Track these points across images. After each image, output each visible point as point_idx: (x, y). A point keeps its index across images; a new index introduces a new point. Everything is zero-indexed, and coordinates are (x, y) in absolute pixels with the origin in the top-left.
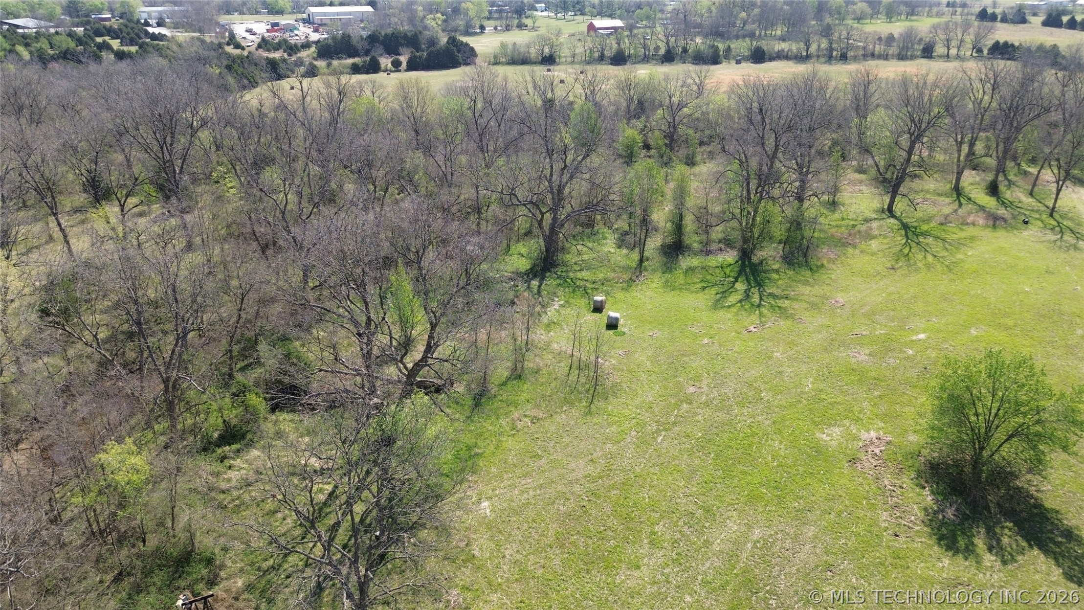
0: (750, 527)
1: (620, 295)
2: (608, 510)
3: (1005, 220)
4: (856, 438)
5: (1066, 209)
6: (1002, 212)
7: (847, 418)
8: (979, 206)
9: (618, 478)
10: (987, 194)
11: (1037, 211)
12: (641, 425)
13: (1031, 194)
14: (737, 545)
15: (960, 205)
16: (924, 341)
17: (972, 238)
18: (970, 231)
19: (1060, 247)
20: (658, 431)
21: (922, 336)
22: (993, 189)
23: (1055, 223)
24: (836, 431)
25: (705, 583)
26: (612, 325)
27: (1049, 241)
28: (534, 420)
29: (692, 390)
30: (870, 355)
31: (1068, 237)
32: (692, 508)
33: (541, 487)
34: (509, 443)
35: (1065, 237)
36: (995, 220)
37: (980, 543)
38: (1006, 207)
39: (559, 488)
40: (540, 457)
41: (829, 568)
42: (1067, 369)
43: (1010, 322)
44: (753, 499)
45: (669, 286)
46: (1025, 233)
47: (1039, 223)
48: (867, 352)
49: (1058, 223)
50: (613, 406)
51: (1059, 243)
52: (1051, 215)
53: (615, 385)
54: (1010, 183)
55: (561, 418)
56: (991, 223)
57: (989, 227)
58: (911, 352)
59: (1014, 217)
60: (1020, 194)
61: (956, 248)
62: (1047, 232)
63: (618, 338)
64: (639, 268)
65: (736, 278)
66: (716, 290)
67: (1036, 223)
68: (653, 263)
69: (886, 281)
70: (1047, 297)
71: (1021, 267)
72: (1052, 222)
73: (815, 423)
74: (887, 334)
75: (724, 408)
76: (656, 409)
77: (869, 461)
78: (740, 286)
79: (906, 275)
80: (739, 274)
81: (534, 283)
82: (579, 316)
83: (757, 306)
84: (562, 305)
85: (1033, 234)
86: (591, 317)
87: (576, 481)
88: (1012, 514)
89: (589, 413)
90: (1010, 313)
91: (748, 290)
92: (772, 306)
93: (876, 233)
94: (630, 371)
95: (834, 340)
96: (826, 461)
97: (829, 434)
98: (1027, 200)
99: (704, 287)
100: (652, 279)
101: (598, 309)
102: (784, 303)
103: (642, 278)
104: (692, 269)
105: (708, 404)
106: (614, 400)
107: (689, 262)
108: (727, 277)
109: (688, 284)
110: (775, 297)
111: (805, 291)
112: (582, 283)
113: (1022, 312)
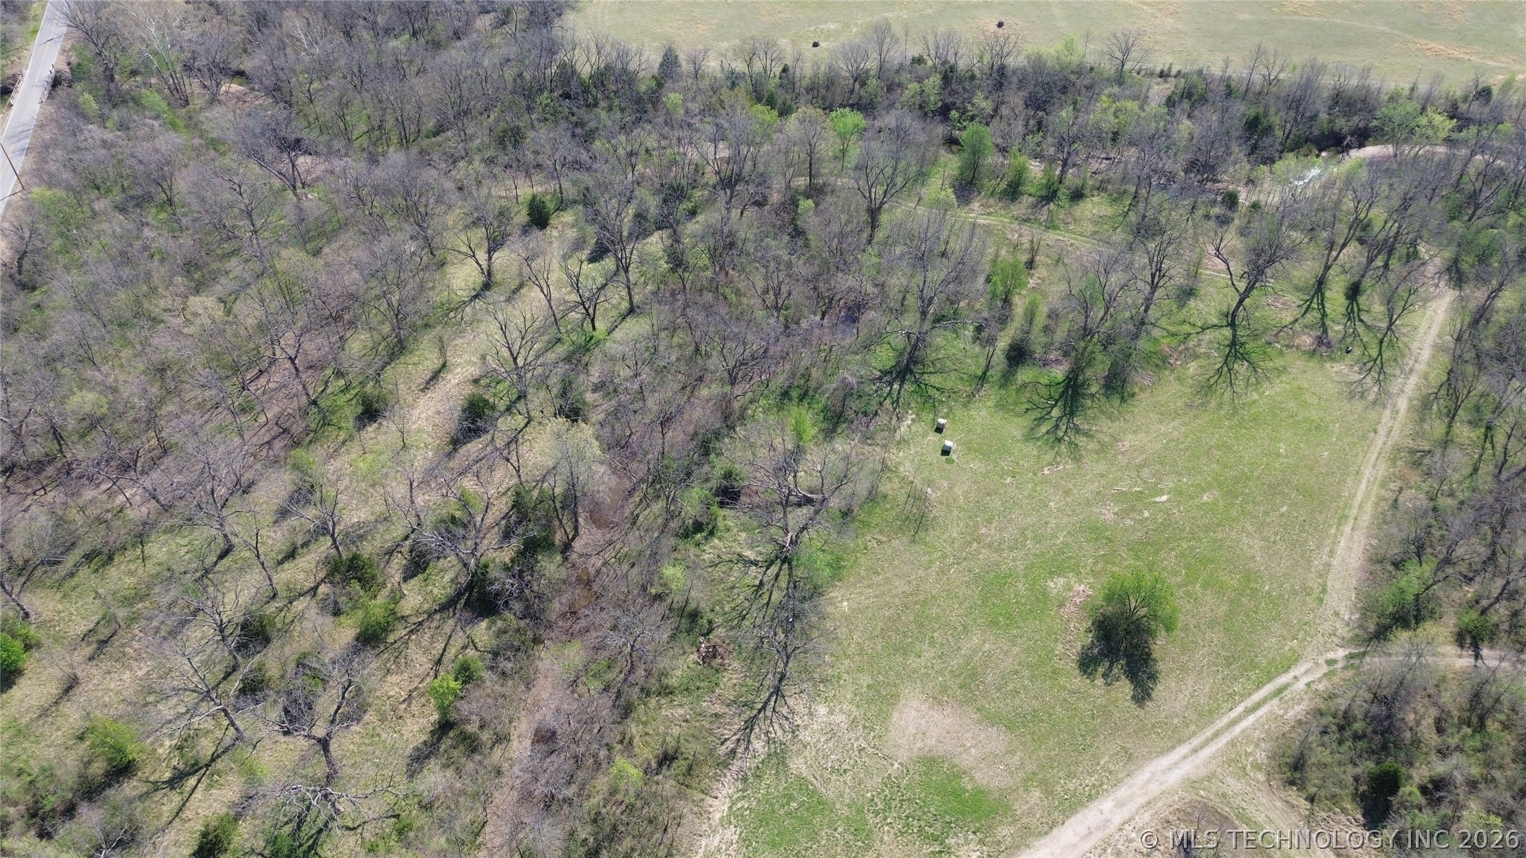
0: (984, 642)
1: (959, 412)
2: (911, 618)
3: (1330, 344)
4: (1070, 589)
5: (1405, 331)
7: (1073, 570)
8: (1324, 314)
9: (921, 598)
10: (1345, 296)
11: (1375, 330)
12: (944, 556)
13: (1390, 297)
14: (975, 651)
15: (1308, 309)
16: (1163, 503)
17: (1282, 371)
18: (1287, 359)
19: (1351, 394)
20: (953, 564)
21: (1164, 498)
22: (1355, 287)
23: (1378, 352)
24: (1061, 581)
25: (951, 671)
26: (946, 452)
27: (1348, 383)
28: (880, 542)
29: (983, 530)
30: (1116, 514)
31: (1370, 379)
32: (957, 624)
33: (877, 596)
34: (862, 560)
35: (1368, 379)
36: (1320, 342)
37: (1101, 670)
38: (1348, 319)
39: (887, 599)
40: (879, 574)
41: (1017, 672)
42: (1245, 547)
43: (1240, 489)
44: (994, 623)
45: (1001, 406)
46: (1335, 368)
47: (1360, 352)
48: (1116, 510)
49: (1381, 351)
50: (930, 538)
51: (1354, 388)
52: (1382, 339)
53: (935, 518)
54: (1384, 272)
55: (895, 543)
56: (1314, 347)
57: (1308, 353)
58: (1146, 514)
59: (1343, 338)
60: (1377, 297)
61: (1258, 383)
62: (1356, 368)
63: (948, 467)
64: (983, 378)
65: (1057, 401)
66: (1036, 414)
67: (1357, 351)
68: (995, 373)
69: (1176, 423)
70: (1292, 461)
71: (1299, 418)
72: (1374, 352)
73: (1051, 573)
74: (1141, 492)
75: (999, 550)
76: (956, 545)
77: (1070, 608)
78: (1056, 413)
79: (1196, 417)
80: (1061, 396)
81: (896, 386)
82: (924, 435)
83: (1059, 440)
84: (913, 420)
85: (1342, 370)
86: (933, 437)
87: (897, 595)
88: (1129, 657)
89: (914, 541)
90: (1249, 479)
91: (1060, 419)
92: (1070, 443)
93: (1202, 351)
94: (948, 506)
95: (1098, 493)
96: (1045, 603)
97: (1055, 585)
98: (1378, 308)
99: (1028, 410)
100: (990, 395)
101: (939, 429)
102: (1081, 440)
103: (982, 393)
104: (1024, 386)
105: (990, 545)
106: (931, 532)
107: (1025, 374)
108: (1051, 398)
109: (1016, 404)
110: (1077, 430)
111: (1105, 427)
112: (932, 392)
113: (1258, 478)
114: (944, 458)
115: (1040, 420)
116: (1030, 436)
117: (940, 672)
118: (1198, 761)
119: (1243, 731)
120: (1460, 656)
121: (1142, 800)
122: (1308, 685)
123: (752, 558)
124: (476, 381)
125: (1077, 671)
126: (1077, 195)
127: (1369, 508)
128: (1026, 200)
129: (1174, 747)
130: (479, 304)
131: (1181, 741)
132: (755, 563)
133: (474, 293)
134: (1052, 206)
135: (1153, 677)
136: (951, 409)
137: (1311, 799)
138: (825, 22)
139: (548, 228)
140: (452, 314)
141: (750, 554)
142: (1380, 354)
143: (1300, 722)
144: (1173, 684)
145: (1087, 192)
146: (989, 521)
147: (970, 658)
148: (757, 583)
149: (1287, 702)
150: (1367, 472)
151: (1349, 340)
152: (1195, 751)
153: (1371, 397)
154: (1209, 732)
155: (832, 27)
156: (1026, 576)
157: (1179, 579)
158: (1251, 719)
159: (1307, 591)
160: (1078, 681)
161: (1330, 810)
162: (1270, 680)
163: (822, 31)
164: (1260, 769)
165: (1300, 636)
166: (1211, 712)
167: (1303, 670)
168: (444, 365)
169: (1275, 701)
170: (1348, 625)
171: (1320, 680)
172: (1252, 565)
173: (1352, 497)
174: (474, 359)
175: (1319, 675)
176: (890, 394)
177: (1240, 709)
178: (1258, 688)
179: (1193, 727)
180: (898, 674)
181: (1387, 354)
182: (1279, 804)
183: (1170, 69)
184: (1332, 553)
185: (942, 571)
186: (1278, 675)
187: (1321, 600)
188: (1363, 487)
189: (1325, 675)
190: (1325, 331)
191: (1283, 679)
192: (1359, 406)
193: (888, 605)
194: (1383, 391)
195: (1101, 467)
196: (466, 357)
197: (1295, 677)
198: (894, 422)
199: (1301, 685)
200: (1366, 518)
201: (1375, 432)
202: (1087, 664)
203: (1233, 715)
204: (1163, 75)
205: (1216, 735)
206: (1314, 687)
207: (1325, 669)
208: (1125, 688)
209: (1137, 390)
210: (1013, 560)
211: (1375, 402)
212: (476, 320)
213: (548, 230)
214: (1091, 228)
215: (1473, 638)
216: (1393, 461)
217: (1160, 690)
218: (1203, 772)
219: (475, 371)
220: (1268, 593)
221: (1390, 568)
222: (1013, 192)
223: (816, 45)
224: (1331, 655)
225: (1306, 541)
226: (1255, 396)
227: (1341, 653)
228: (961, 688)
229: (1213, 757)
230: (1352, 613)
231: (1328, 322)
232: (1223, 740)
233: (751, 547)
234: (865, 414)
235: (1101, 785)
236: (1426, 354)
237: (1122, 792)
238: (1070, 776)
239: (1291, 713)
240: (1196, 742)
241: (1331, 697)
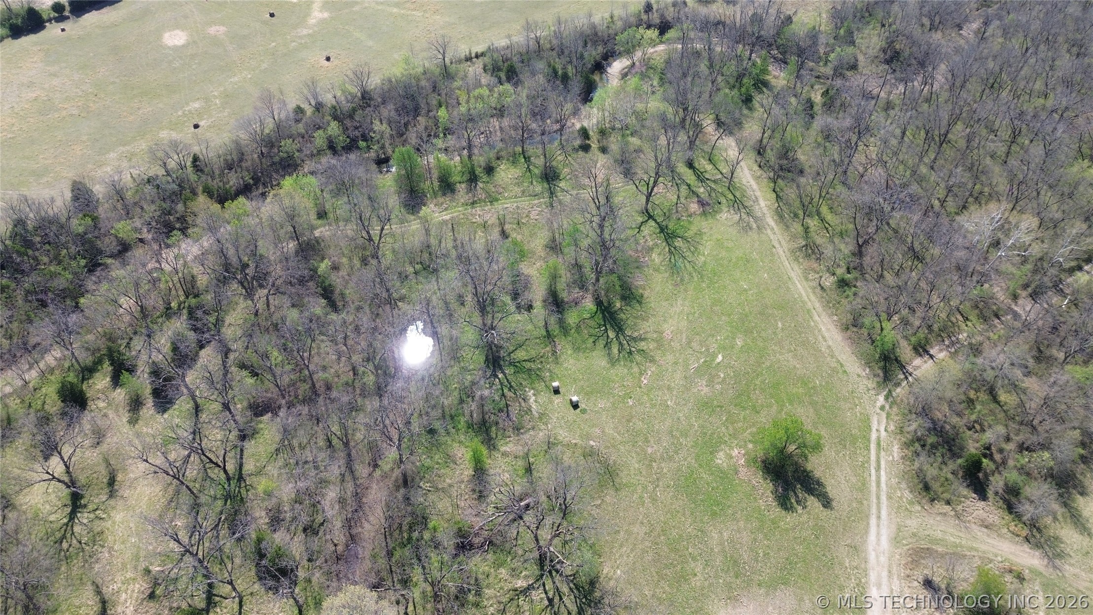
0: (721, 533)
1: (557, 371)
2: (666, 550)
3: (707, 202)
4: (731, 457)
6: (702, 189)
7: (721, 443)
8: (688, 185)
9: (658, 529)
11: (718, 182)
12: (645, 488)
13: (710, 161)
15: (678, 187)
16: (723, 362)
17: (700, 234)
18: (696, 224)
19: (744, 229)
20: (654, 488)
21: (720, 357)
24: (722, 455)
25: (722, 570)
26: (575, 406)
27: (737, 223)
28: (598, 506)
29: (650, 450)
30: (707, 385)
32: (695, 532)
33: (632, 550)
34: (600, 529)
35: (743, 215)
36: (702, 205)
37: (793, 501)
38: (701, 182)
39: (640, 546)
40: (619, 532)
41: (755, 540)
42: (785, 363)
44: (714, 514)
45: (577, 349)
46: (723, 217)
48: (705, 383)
50: (624, 479)
51: (741, 224)
52: (729, 189)
53: (615, 462)
55: (608, 499)
56: (701, 209)
57: (703, 215)
58: (722, 375)
59: (710, 196)
60: (702, 160)
61: (696, 249)
62: (732, 212)
63: (586, 416)
64: (549, 336)
65: (605, 325)
66: (601, 343)
67: (723, 200)
68: (555, 328)
69: (680, 302)
70: (756, 291)
71: (734, 260)
72: (730, 196)
73: (711, 453)
74: (706, 361)
75: (671, 458)
76: (644, 473)
77: (743, 471)
78: (612, 334)
79: (686, 290)
80: (605, 321)
81: (500, 376)
82: (551, 402)
83: (630, 353)
84: (534, 395)
85: (726, 216)
86: (557, 399)
87: (643, 540)
88: (798, 480)
89: (617, 490)
90: (746, 316)
91: (617, 337)
92: (639, 351)
93: (651, 243)
94: (614, 446)
95: (686, 377)
96: (727, 478)
97: (720, 459)
98: (709, 167)
99: (594, 342)
100: (564, 346)
101: (556, 391)
102: (643, 345)
103: (559, 347)
104: (578, 327)
105: (662, 458)
106: (621, 474)
107: (572, 318)
108: (600, 326)
109: (584, 342)
110: (635, 339)
111: (646, 327)
112: (528, 365)
113: (751, 313)
114: (578, 410)
115: (607, 345)
116: (613, 362)
117: (717, 577)
118: (885, 523)
119: (887, 485)
120: (925, 362)
121: (885, 574)
122: (886, 430)
123: (525, 585)
124: (152, 596)
125: (783, 512)
126: (490, 170)
127: (813, 297)
128: (462, 188)
129: (868, 524)
130: (84, 517)
131: (868, 517)
132: (530, 588)
133: (69, 510)
134: (480, 185)
135: (819, 483)
136: (550, 371)
137: (948, 503)
138: (187, 104)
139: (90, 403)
140: (65, 545)
141: (521, 583)
142: (735, 196)
143: (903, 458)
144: (833, 481)
145: (494, 164)
146: (647, 441)
147: (723, 551)
148: (546, 602)
149: (888, 449)
150: (792, 275)
151: (713, 195)
152: (879, 517)
153: (754, 226)
154: (874, 500)
155: (197, 105)
156: (701, 466)
157: (775, 407)
158: (883, 473)
159: (834, 370)
160: (789, 519)
161: (961, 502)
162: (869, 441)
163: (190, 111)
164: (913, 503)
165: (857, 402)
166: (864, 484)
167: (876, 423)
168: (104, 602)
169: (883, 453)
170: (869, 379)
171: (888, 423)
172: (798, 372)
173: (800, 296)
174: (129, 575)
175: (885, 421)
176: (501, 384)
177: (873, 471)
178: (869, 450)
179: (865, 502)
180: (695, 598)
181: (738, 194)
182: (938, 518)
183: (470, 53)
184: (824, 338)
185: (654, 500)
186: (869, 435)
187: (845, 372)
188: (799, 286)
189: (887, 418)
190: (698, 196)
191: (874, 436)
192: (753, 235)
193: (644, 551)
194: (756, 219)
195: (670, 358)
196: (119, 578)
197: (877, 430)
198: (523, 404)
199: (883, 434)
200: (817, 305)
201: (774, 247)
202: (784, 503)
203: (873, 478)
204: (469, 59)
205: (878, 498)
206: (889, 430)
207: (884, 415)
208: (813, 502)
209: (641, 291)
210: (685, 460)
211: (758, 227)
212: (97, 537)
213: (91, 405)
214: (517, 190)
215: (921, 347)
216: (796, 259)
217: (831, 490)
218: (894, 527)
219: (141, 586)
220: (821, 385)
221: (855, 329)
222: (447, 186)
223: (196, 126)
224: (879, 404)
225: (807, 338)
226: (703, 259)
227: (881, 399)
228: (737, 578)
229: (889, 514)
230: (864, 370)
231: (694, 189)
232: (884, 498)
233: (518, 577)
234: (500, 410)
235: (860, 581)
236: (753, 183)
237: (873, 576)
238: (842, 588)
239: (895, 455)
240: (874, 510)
241: (902, 430)
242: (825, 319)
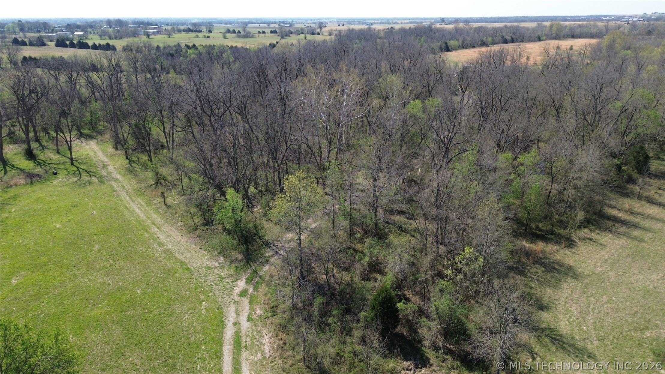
3: (39, 176)
5: (83, 157)
6: (38, 170)
8: (20, 169)
10: (27, 159)
11: (63, 163)
13: (58, 152)
15: (6, 173)
17: (15, 197)
18: (13, 191)
19: (80, 185)
22: (30, 155)
23: (75, 169)
27: (72, 183)
31: (85, 177)
35: (83, 177)
36: (31, 178)
38: (41, 166)
42: (89, 283)
43: (44, 260)
46: (55, 182)
47: (65, 171)
49: (78, 168)
51: (78, 183)
52: (72, 164)
54: (43, 147)
56: (29, 181)
57: (27, 184)
59: (47, 172)
60: (50, 154)
62: (70, 177)
67: (62, 172)
70: (73, 227)
71: (54, 209)
85: (61, 180)
98: (56, 157)
122: (249, 319)
127: (154, 216)
143: (281, 348)
149: (253, 345)
150: (132, 205)
153: (96, 182)
162: (221, 343)
165: (202, 298)
167: (233, 314)
169: (245, 354)
170: (223, 267)
171: (252, 309)
172: (108, 289)
173: (137, 218)
175: (247, 308)
178: (219, 357)
181: (83, 167)
184: (161, 244)
186: (222, 334)
187: (188, 269)
188: (138, 211)
189: (251, 303)
190: (30, 174)
191: (229, 333)
192: (92, 187)
194: (100, 177)
197: (235, 324)
199: (245, 325)
200: (159, 220)
201: (115, 191)
206: (255, 317)
207: (246, 301)
211: (100, 182)
216: (141, 194)
220: (144, 294)
221: (205, 228)
224: (237, 290)
225: (135, 250)
227: (241, 284)
230: (216, 261)
231: (28, 171)
236: (105, 158)
239: (267, 349)
241: (274, 309)
242: (166, 228)
